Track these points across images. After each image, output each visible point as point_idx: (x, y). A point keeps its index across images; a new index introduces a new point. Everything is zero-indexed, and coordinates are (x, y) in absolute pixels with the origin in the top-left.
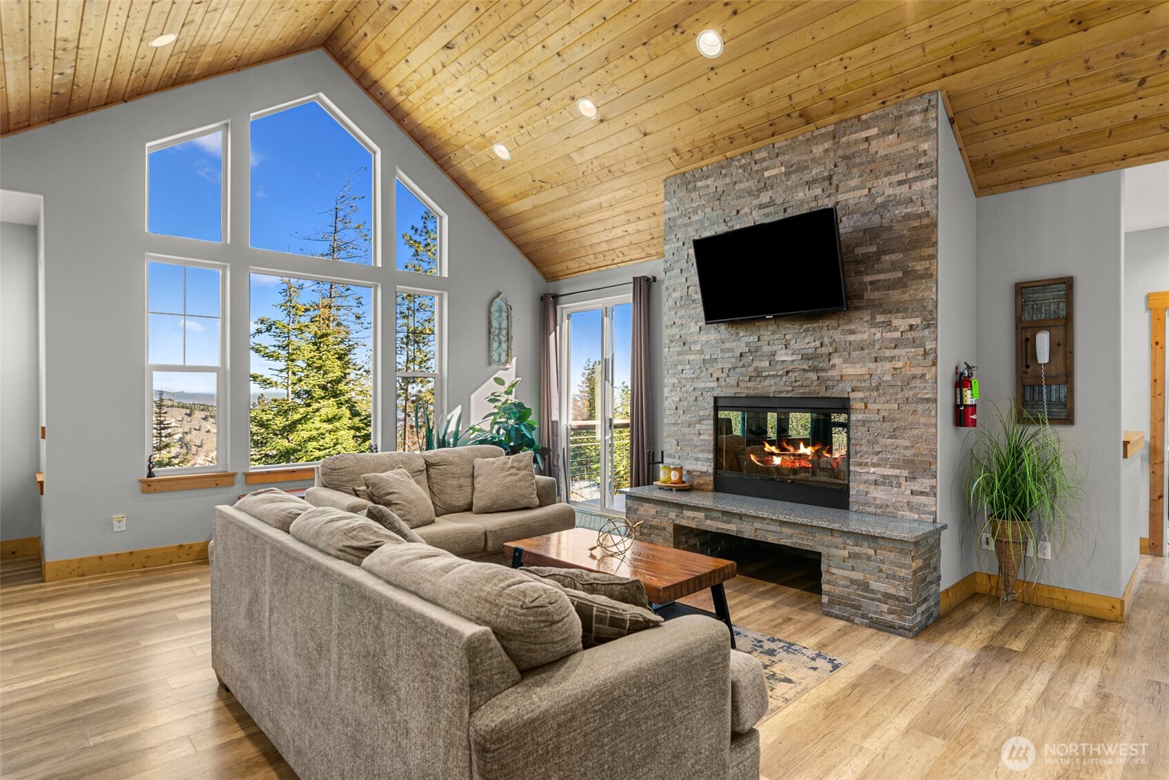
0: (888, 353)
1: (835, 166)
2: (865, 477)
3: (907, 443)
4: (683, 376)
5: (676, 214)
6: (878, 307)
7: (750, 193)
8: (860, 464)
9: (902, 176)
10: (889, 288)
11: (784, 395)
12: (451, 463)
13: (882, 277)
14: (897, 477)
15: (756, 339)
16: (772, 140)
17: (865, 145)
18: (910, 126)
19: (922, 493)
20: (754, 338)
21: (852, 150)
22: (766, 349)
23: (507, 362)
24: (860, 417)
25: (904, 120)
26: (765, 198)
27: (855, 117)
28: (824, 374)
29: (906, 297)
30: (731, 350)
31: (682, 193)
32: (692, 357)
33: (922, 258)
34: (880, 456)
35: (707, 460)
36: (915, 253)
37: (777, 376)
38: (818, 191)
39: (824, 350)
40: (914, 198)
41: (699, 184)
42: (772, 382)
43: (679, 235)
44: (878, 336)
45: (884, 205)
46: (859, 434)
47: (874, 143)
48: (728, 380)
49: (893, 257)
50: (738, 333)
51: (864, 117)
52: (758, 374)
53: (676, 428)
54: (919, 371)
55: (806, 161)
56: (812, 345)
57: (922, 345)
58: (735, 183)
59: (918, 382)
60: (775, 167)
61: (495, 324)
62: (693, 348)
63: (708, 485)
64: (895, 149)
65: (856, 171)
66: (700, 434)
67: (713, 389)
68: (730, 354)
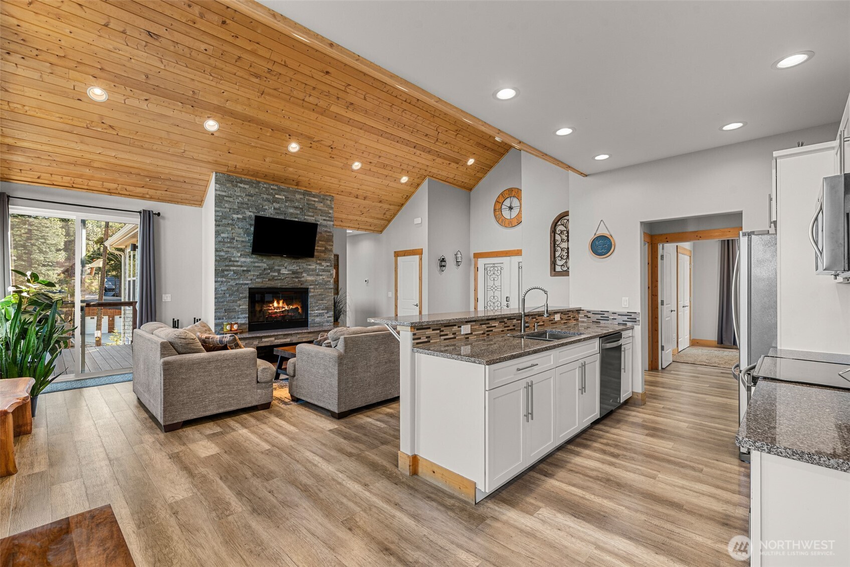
0: (320, 273)
1: (304, 205)
2: (314, 315)
3: (326, 302)
6: (319, 258)
7: (268, 201)
8: (312, 311)
9: (324, 218)
10: (320, 252)
11: (284, 287)
16: (280, 184)
17: (313, 203)
18: (327, 203)
19: (330, 317)
20: (271, 262)
21: (310, 203)
22: (276, 268)
24: (312, 294)
25: (325, 200)
26: (277, 205)
27: (310, 192)
28: (300, 279)
29: (326, 256)
30: (259, 267)
31: (228, 185)
32: (235, 268)
33: (330, 245)
34: (318, 307)
35: (244, 318)
36: (328, 243)
37: (281, 279)
38: (299, 212)
39: (300, 271)
40: (328, 226)
41: (239, 185)
42: (279, 281)
44: (318, 267)
45: (319, 225)
46: (311, 300)
47: (316, 203)
48: (257, 280)
49: (322, 243)
50: (263, 260)
51: (313, 193)
52: (273, 279)
54: (329, 279)
55: (293, 199)
56: (296, 268)
57: (330, 272)
58: (261, 193)
59: (328, 283)
60: (280, 195)
62: (236, 263)
63: (245, 329)
64: (322, 209)
65: (310, 210)
66: (240, 306)
67: (248, 284)
68: (259, 269)
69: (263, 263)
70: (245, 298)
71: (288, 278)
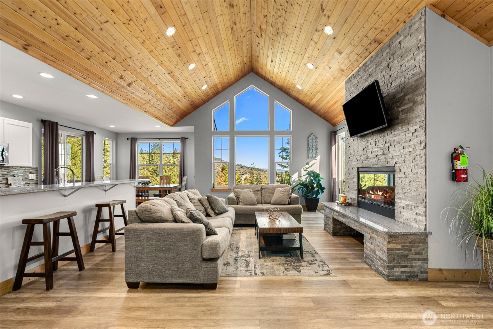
0: (407, 144)
1: (390, 59)
2: (400, 205)
3: (415, 189)
8: (399, 198)
9: (412, 56)
10: (408, 112)
12: (268, 189)
13: (405, 107)
14: (411, 205)
17: (399, 45)
18: (414, 29)
19: (420, 215)
20: (367, 142)
21: (395, 50)
22: (370, 146)
23: (316, 157)
24: (398, 175)
25: (412, 27)
28: (387, 156)
29: (414, 115)
31: (349, 86)
34: (405, 195)
35: (355, 194)
38: (384, 73)
40: (416, 65)
41: (353, 81)
42: (372, 160)
44: (404, 136)
46: (398, 184)
47: (402, 43)
48: (360, 160)
49: (409, 96)
52: (368, 157)
54: (419, 152)
55: (381, 60)
59: (418, 158)
61: (310, 144)
63: (356, 204)
64: (410, 43)
66: (354, 183)
67: (357, 164)
70: (355, 176)
71: (378, 155)
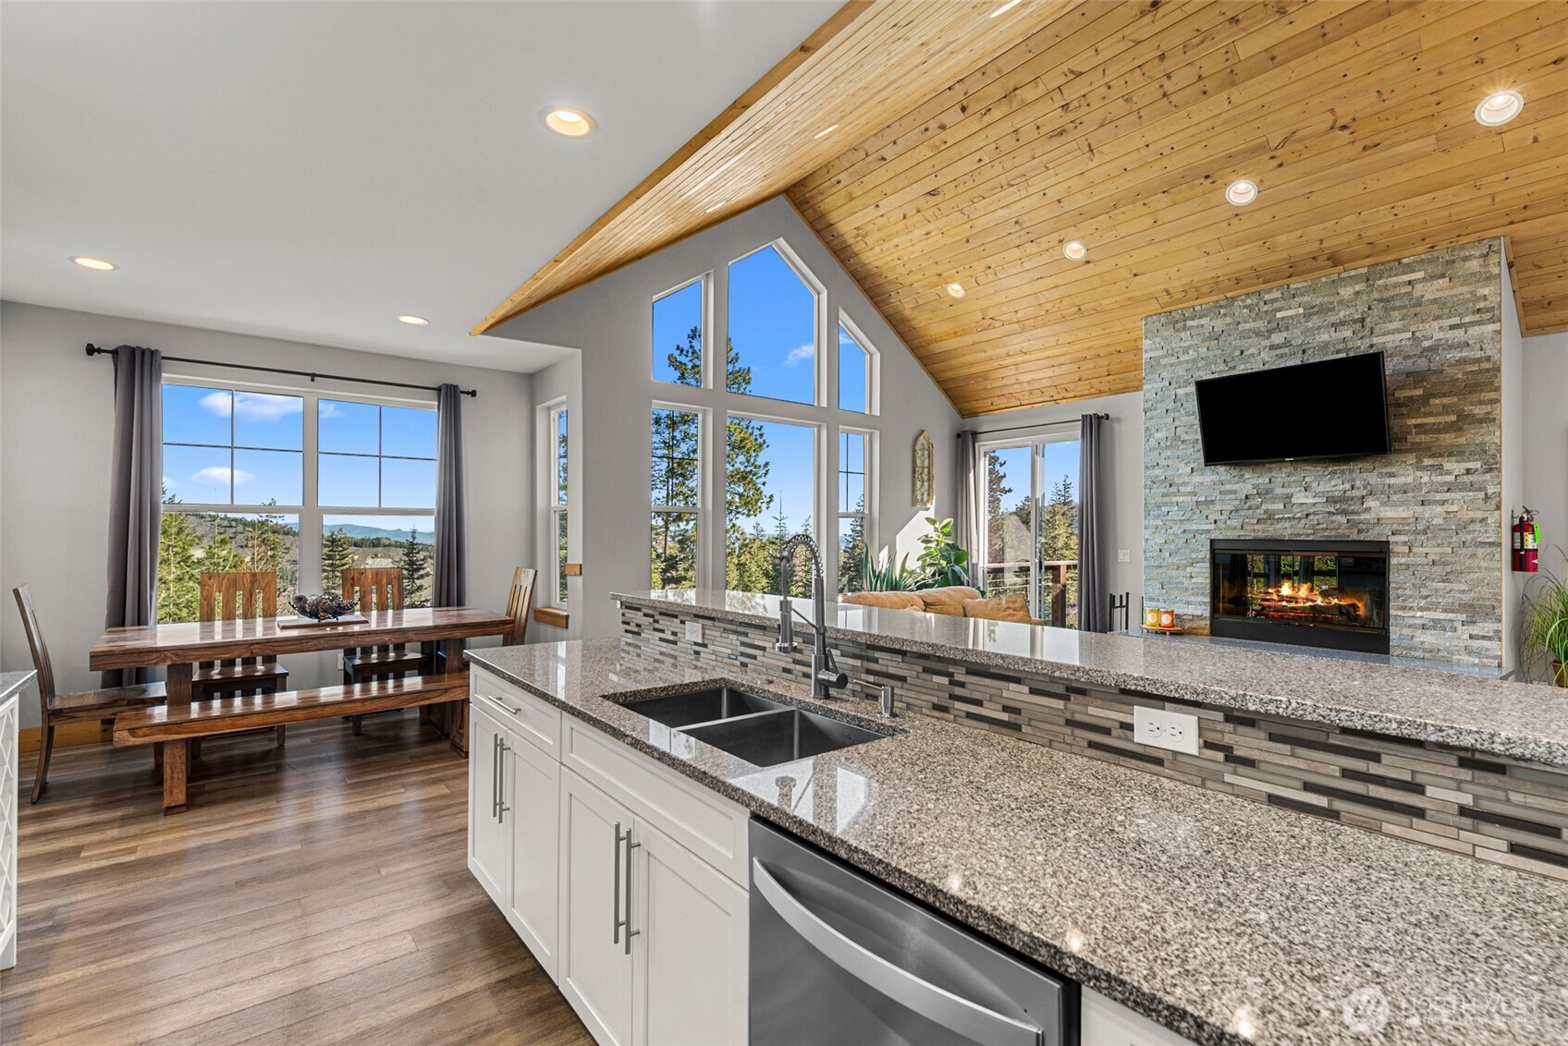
0: (1439, 497)
1: (1369, 308)
2: (1411, 621)
4: (1169, 517)
5: (1160, 353)
6: (1426, 450)
7: (1257, 333)
8: (1404, 608)
9: (1456, 320)
10: (1439, 431)
11: (1302, 538)
13: (1431, 420)
14: (1451, 621)
15: (1267, 481)
16: (1287, 281)
17: (1408, 289)
18: (1466, 270)
19: (1484, 638)
21: (1391, 293)
22: (1279, 491)
23: (928, 500)
24: (1403, 560)
25: (1457, 265)
27: (1395, 260)
28: (1355, 517)
29: (1462, 440)
30: (1234, 492)
31: (1169, 332)
32: (1181, 499)
33: (1482, 403)
34: (1429, 599)
35: (1201, 604)
36: (1473, 397)
37: (1294, 518)
38: (1348, 333)
39: (1356, 493)
40: (1470, 342)
41: (1190, 323)
42: (1287, 524)
43: (1164, 375)
44: (1426, 479)
45: (1433, 349)
46: (1402, 577)
47: (1418, 287)
48: (1229, 522)
49: (1445, 401)
50: (1242, 476)
51: (1405, 261)
52: (1270, 516)
53: (1160, 571)
54: (1479, 515)
55: (1331, 303)
56: (1341, 487)
57: (1483, 489)
58: (1238, 323)
59: (1477, 527)
60: (1291, 308)
61: (919, 463)
62: (1182, 489)
63: (1203, 629)
64: (1447, 293)
65: (1396, 314)
66: (1192, 577)
67: (1209, 531)
68: (1233, 496)
69: (1247, 481)
70: (1202, 561)
71: (1315, 514)
